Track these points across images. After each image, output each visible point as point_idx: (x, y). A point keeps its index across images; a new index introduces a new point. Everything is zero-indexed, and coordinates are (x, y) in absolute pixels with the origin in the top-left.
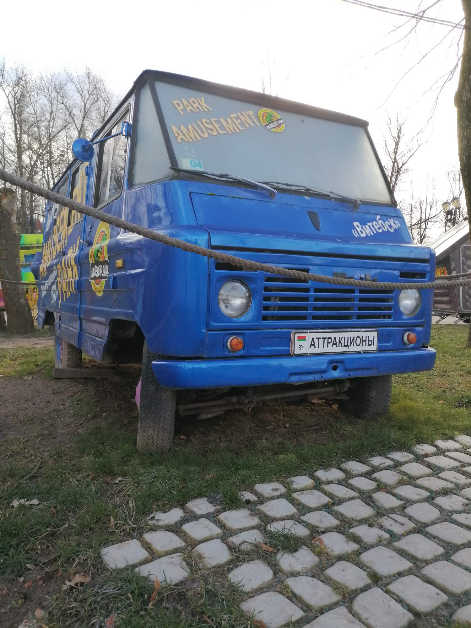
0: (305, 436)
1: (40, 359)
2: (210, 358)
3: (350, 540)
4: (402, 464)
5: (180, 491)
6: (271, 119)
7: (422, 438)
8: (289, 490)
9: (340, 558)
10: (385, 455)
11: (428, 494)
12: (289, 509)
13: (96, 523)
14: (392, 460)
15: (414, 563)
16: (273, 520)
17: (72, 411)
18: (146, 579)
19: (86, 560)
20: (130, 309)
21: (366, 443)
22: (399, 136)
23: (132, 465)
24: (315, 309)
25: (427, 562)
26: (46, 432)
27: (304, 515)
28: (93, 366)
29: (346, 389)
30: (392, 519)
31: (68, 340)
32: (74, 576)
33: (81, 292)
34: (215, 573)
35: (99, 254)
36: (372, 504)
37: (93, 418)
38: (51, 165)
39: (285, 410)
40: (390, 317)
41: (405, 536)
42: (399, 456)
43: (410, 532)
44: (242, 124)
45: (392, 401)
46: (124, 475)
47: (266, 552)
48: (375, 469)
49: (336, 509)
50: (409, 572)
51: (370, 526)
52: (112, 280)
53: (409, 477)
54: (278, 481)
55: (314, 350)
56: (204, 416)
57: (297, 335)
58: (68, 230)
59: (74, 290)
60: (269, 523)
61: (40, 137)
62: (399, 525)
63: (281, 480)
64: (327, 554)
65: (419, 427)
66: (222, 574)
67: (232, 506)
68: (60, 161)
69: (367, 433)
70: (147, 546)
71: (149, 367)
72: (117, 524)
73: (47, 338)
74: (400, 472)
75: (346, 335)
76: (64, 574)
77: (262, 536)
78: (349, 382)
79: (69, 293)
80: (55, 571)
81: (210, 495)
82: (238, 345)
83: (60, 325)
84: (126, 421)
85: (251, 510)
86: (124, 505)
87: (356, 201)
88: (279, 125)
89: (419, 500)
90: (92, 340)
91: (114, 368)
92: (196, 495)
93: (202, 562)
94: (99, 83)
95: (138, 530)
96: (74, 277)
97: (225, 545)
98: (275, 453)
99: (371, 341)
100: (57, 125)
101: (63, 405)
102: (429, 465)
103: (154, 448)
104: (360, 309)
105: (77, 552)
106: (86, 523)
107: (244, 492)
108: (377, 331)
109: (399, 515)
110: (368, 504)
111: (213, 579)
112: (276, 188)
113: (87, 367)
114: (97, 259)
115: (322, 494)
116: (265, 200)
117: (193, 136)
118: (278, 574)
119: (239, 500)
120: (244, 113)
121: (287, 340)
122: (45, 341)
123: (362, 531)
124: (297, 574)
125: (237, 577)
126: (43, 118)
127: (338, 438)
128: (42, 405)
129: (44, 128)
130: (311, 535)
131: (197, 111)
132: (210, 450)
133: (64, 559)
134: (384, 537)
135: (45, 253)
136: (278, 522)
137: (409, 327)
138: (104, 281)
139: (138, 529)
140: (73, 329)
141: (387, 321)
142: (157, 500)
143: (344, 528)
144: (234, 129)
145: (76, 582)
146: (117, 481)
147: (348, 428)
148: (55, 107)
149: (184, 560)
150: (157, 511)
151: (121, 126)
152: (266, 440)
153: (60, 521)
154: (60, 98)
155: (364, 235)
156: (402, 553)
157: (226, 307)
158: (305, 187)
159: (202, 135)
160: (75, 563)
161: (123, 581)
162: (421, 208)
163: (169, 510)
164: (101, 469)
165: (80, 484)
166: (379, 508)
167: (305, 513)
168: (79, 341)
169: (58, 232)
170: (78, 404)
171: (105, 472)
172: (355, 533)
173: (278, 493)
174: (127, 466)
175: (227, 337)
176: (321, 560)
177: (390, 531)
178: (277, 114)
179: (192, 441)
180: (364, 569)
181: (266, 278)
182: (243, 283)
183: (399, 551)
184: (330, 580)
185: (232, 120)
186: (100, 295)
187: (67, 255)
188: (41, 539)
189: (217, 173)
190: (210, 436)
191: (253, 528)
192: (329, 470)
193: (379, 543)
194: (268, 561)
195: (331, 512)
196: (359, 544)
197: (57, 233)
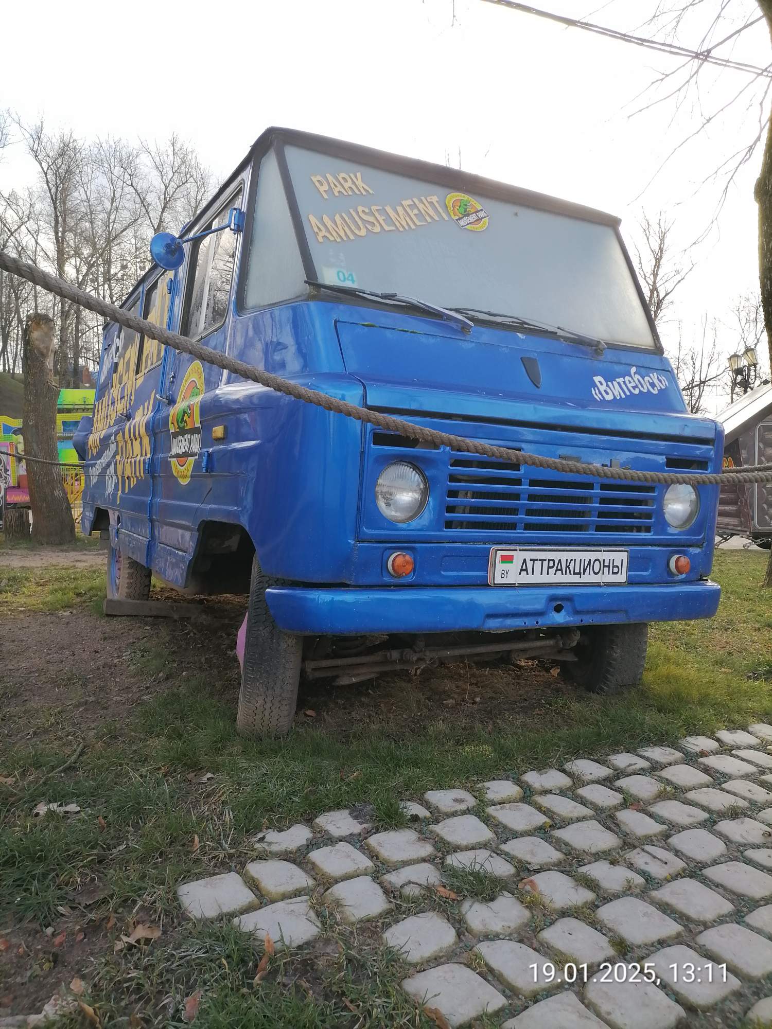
0: (506, 717)
1: (84, 585)
2: (360, 586)
3: (581, 884)
4: (663, 766)
5: (306, 798)
6: (466, 210)
7: (696, 725)
8: (482, 801)
9: (564, 913)
10: (635, 751)
11: (705, 815)
12: (480, 832)
13: (171, 844)
14: (647, 759)
15: (685, 926)
16: (457, 849)
17: (133, 667)
18: (250, 935)
19: (155, 902)
20: (233, 505)
21: (604, 732)
22: (661, 249)
23: (230, 754)
24: (530, 512)
25: (706, 926)
26: (92, 698)
27: (505, 842)
28: (167, 598)
29: (575, 644)
30: (648, 853)
31: (130, 555)
32: (135, 927)
33: (153, 477)
34: (362, 930)
35: (186, 417)
36: (615, 828)
37: (167, 679)
38: (110, 282)
39: (473, 675)
40: (648, 530)
41: (669, 881)
42: (658, 753)
43: (677, 876)
44: (420, 215)
45: (647, 666)
46: (216, 769)
47: (445, 900)
48: (620, 774)
49: (556, 835)
50: (678, 940)
51: (613, 863)
52: (205, 458)
53: (676, 788)
54: (464, 787)
55: (525, 579)
56: (344, 681)
57: (499, 553)
58: (136, 380)
59: (142, 475)
60: (448, 853)
61: (94, 238)
62: (659, 863)
63: (469, 785)
64: (543, 906)
65: (691, 708)
66: (374, 933)
67: (389, 824)
68: (123, 275)
69: (607, 716)
70: (253, 885)
71: (261, 597)
72: (205, 846)
73: (95, 553)
74: (661, 779)
75: (578, 556)
76: (118, 924)
77: (437, 874)
78: (579, 632)
79: (135, 479)
80: (104, 919)
81: (354, 805)
82: (404, 566)
83: (118, 530)
84: (218, 685)
85: (420, 832)
86: (215, 818)
87: (599, 342)
88: (479, 220)
89: (690, 824)
90: (170, 553)
91: (201, 602)
92: (331, 804)
93: (341, 912)
94: (190, 154)
95: (237, 857)
96: (144, 454)
97: (378, 886)
98: (458, 742)
99: (617, 567)
100: (121, 219)
101: (118, 657)
102: (706, 770)
103: (265, 729)
104: (601, 514)
105: (140, 889)
106: (155, 844)
107: (409, 803)
108: (627, 551)
109: (659, 847)
110: (609, 828)
111: (359, 940)
112: (472, 319)
113: (158, 599)
114: (181, 425)
115: (534, 810)
116: (453, 337)
117: (342, 234)
118: (464, 935)
119: (402, 815)
120: (423, 198)
121: (483, 561)
122: (91, 557)
123: (599, 871)
124: (494, 937)
125: (398, 938)
126: (99, 208)
127: (560, 722)
128: (85, 656)
129: (100, 224)
130: (518, 874)
131: (350, 193)
132: (355, 734)
133: (118, 900)
134: (635, 883)
135: (99, 416)
136: (464, 853)
137: (679, 546)
138: (191, 460)
139: (239, 856)
140: (139, 537)
141: (644, 535)
142: (268, 811)
143: (571, 865)
144: (407, 223)
145: (137, 938)
146: (204, 779)
147: (575, 706)
148: (119, 190)
149: (312, 907)
150: (268, 828)
151: (228, 216)
152: (444, 721)
153: (112, 839)
154: (127, 176)
155: (610, 397)
156: (666, 908)
157: (388, 505)
158: (517, 319)
159: (357, 232)
160: (137, 908)
161: (214, 938)
162: (694, 364)
163: (289, 828)
164: (178, 759)
165: (145, 782)
166: (626, 835)
167: (507, 840)
168: (147, 555)
169: (120, 384)
170: (143, 656)
171: (185, 764)
172: (588, 873)
173: (463, 807)
174: (221, 755)
175: (387, 552)
176: (533, 915)
177: (645, 873)
178: (475, 203)
179: (325, 720)
180: (604, 932)
181: (453, 461)
182: (415, 468)
183: (660, 906)
184: (548, 948)
185: (406, 211)
186: (184, 482)
187: (134, 419)
188: (82, 867)
189: (379, 292)
190: (353, 713)
191: (424, 860)
192: (546, 773)
193: (628, 891)
194: (447, 914)
195: (548, 839)
196: (594, 892)
197: (118, 385)
